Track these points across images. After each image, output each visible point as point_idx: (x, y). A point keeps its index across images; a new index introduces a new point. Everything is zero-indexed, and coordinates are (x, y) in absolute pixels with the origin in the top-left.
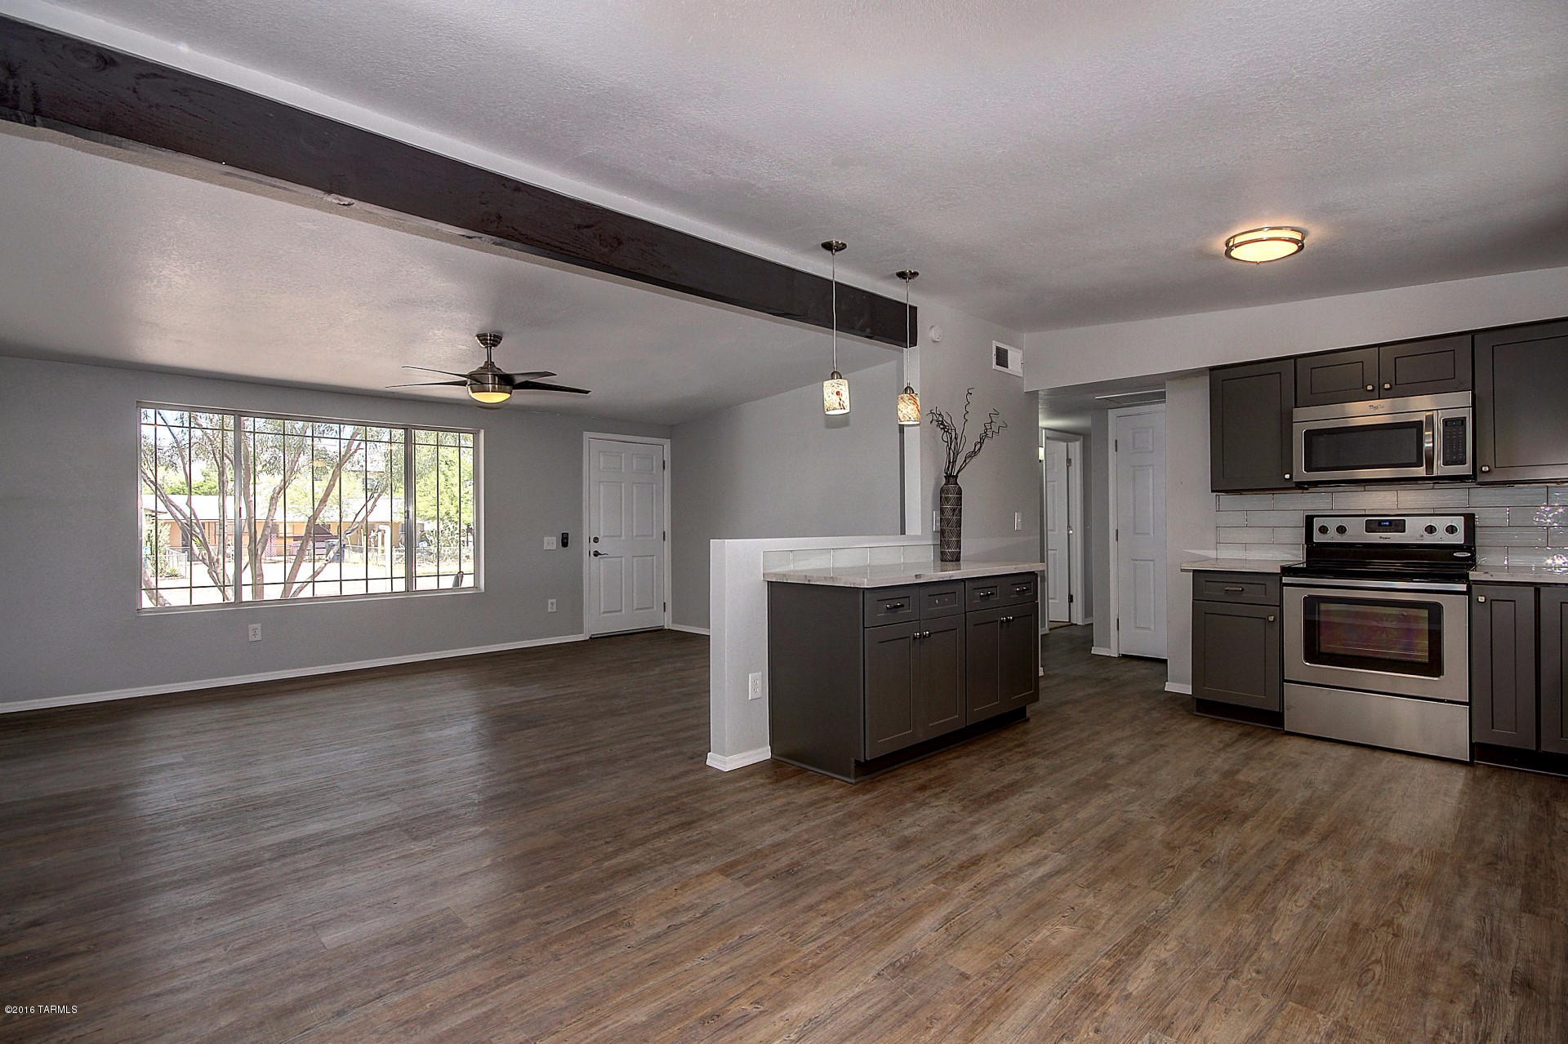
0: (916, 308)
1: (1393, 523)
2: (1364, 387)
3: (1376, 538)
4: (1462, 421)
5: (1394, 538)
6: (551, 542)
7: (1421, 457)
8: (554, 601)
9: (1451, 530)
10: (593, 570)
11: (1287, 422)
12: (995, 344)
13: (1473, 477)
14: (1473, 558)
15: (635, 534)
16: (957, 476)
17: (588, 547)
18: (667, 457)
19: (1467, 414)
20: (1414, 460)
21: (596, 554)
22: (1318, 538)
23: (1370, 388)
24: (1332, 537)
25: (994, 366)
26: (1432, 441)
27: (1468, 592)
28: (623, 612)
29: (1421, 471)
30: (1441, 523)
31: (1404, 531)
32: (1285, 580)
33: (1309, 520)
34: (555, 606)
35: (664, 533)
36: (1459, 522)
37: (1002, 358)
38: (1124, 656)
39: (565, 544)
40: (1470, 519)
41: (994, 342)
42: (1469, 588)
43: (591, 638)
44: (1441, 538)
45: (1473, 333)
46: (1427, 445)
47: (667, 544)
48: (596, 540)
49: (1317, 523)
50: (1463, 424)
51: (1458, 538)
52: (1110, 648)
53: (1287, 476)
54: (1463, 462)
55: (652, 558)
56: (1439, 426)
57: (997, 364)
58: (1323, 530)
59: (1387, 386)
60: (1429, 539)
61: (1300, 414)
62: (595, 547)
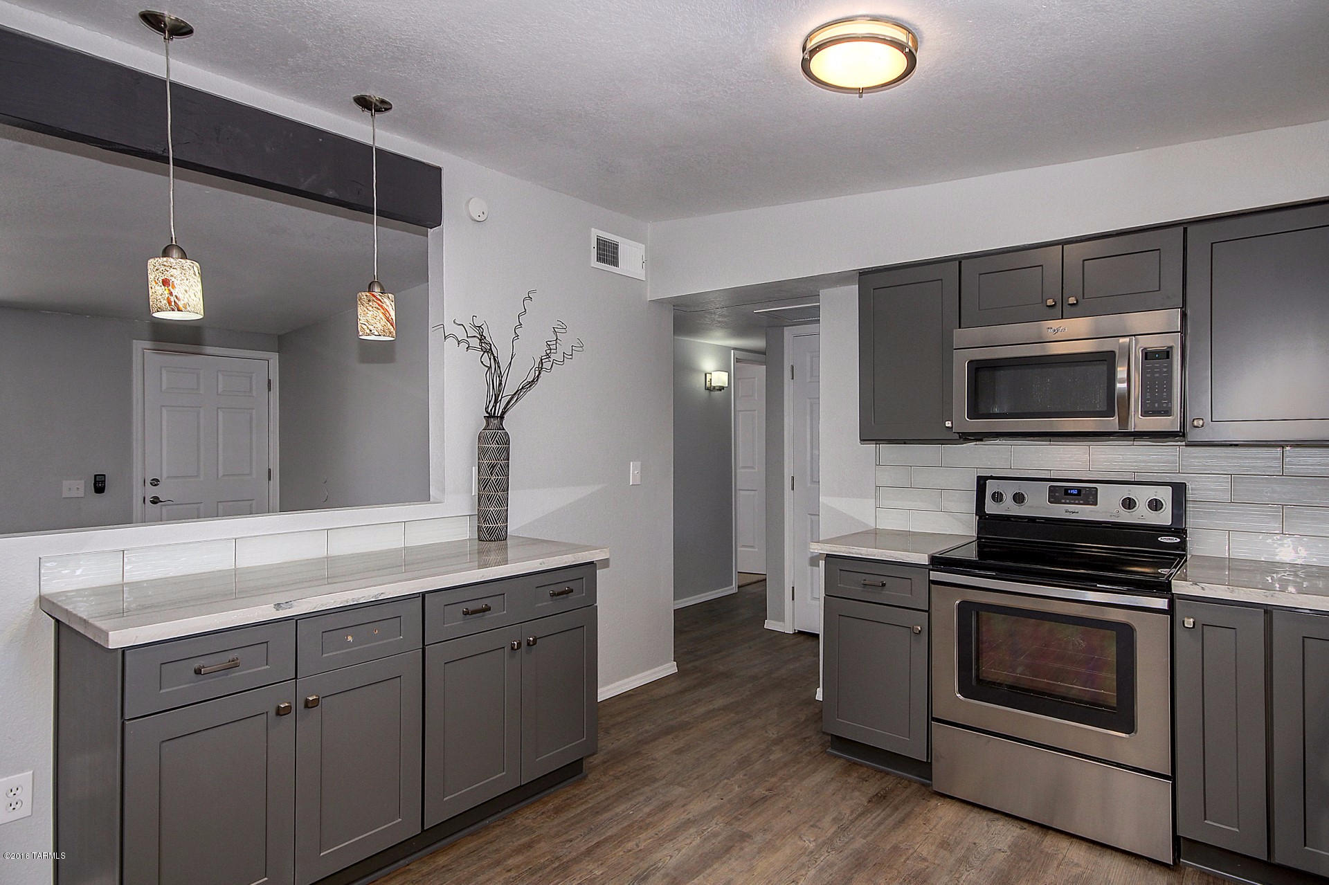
0: (440, 169)
1: (1083, 492)
2: (1044, 301)
3: (1062, 511)
4: (1168, 352)
5: (1083, 512)
6: (76, 487)
7: (1113, 404)
9: (1155, 505)
11: (947, 349)
12: (595, 233)
13: (1179, 435)
14: (1182, 546)
15: (221, 473)
16: (502, 417)
18: (274, 375)
19: (1174, 341)
20: (1102, 407)
21: (155, 501)
22: (991, 508)
23: (1050, 302)
24: (1008, 508)
25: (594, 263)
26: (1127, 378)
27: (1171, 611)
29: (1112, 423)
30: (1143, 495)
31: (1096, 504)
32: (935, 575)
33: (982, 482)
35: (270, 470)
36: (1165, 495)
37: (608, 253)
38: (800, 632)
39: (100, 489)
40: (1179, 491)
41: (593, 229)
42: (1171, 604)
44: (1142, 515)
45: (1185, 225)
46: (1121, 386)
47: (274, 485)
48: (155, 485)
49: (991, 487)
50: (1168, 357)
51: (1164, 518)
52: (784, 621)
53: (948, 424)
54: (1167, 412)
55: (246, 503)
56: (1137, 356)
57: (599, 259)
58: (998, 497)
59: (1072, 300)
60: (1126, 517)
61: (961, 336)
62: (152, 492)
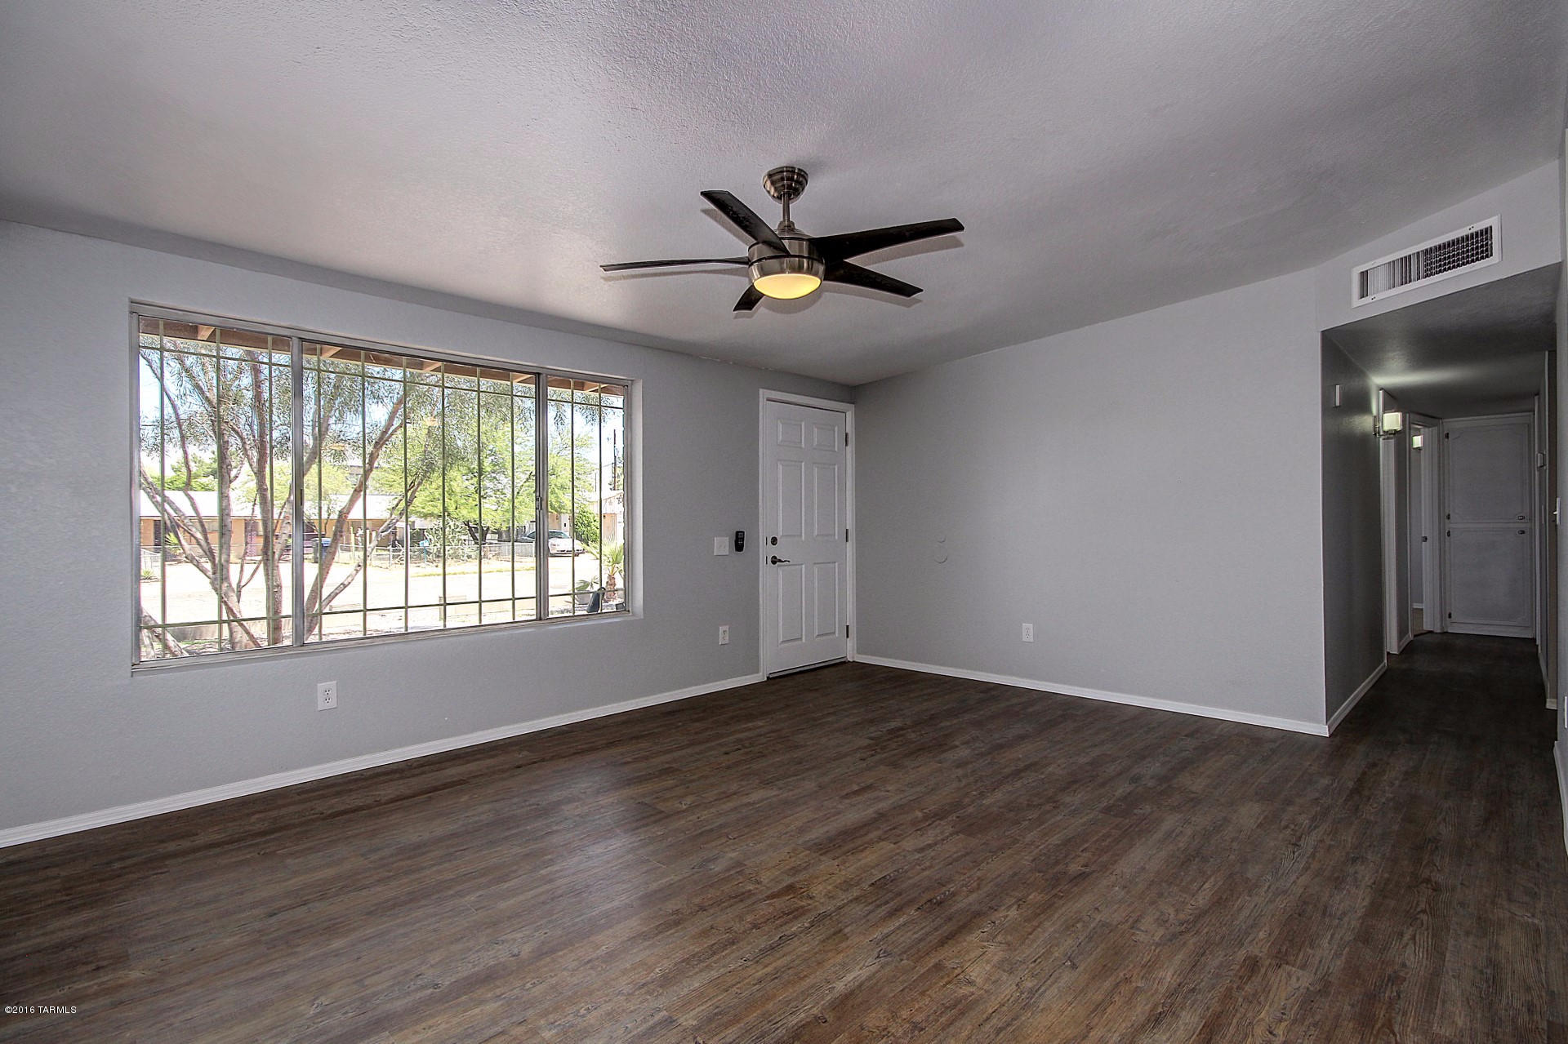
6: (722, 545)
8: (726, 628)
10: (771, 583)
15: (816, 533)
17: (766, 551)
18: (850, 429)
21: (775, 561)
28: (804, 640)
34: (727, 635)
35: (847, 531)
39: (739, 547)
43: (768, 678)
47: (850, 548)
48: (774, 541)
55: (832, 565)
62: (774, 551)
